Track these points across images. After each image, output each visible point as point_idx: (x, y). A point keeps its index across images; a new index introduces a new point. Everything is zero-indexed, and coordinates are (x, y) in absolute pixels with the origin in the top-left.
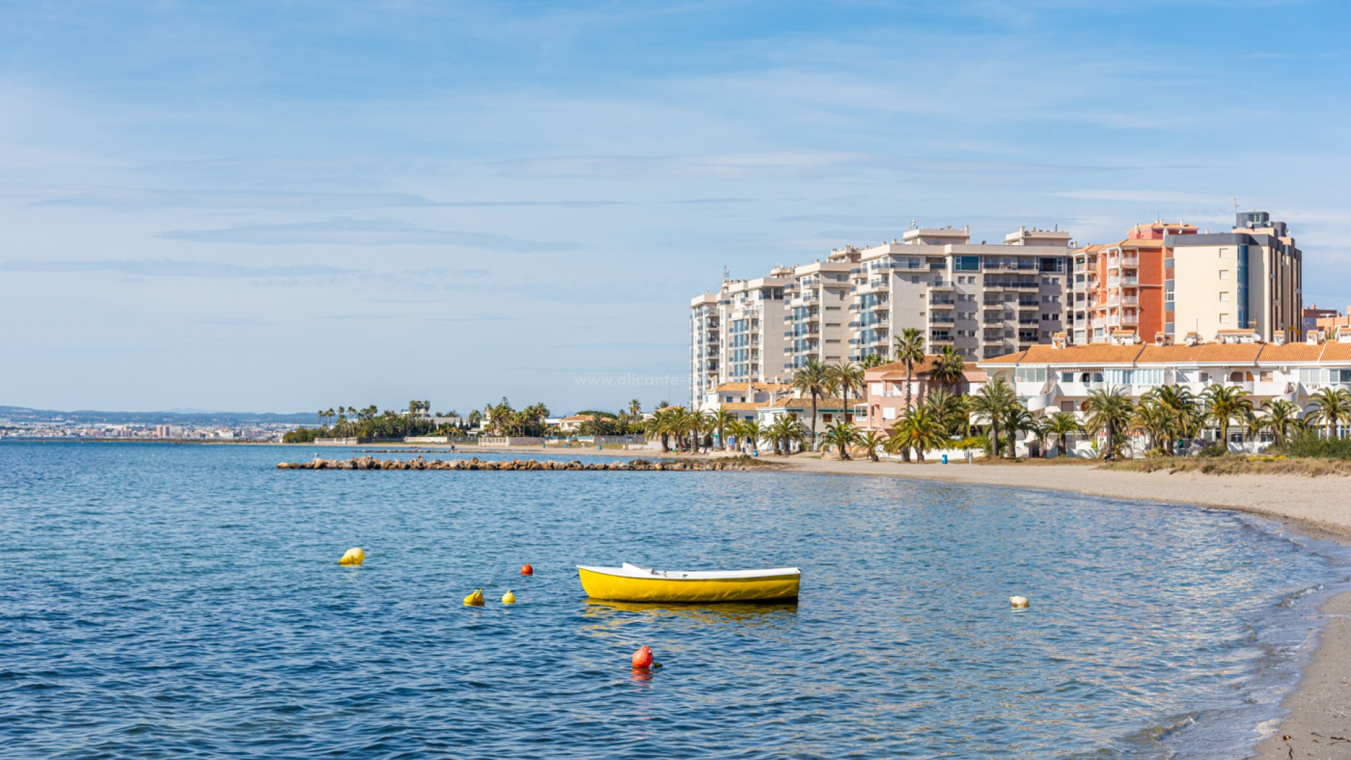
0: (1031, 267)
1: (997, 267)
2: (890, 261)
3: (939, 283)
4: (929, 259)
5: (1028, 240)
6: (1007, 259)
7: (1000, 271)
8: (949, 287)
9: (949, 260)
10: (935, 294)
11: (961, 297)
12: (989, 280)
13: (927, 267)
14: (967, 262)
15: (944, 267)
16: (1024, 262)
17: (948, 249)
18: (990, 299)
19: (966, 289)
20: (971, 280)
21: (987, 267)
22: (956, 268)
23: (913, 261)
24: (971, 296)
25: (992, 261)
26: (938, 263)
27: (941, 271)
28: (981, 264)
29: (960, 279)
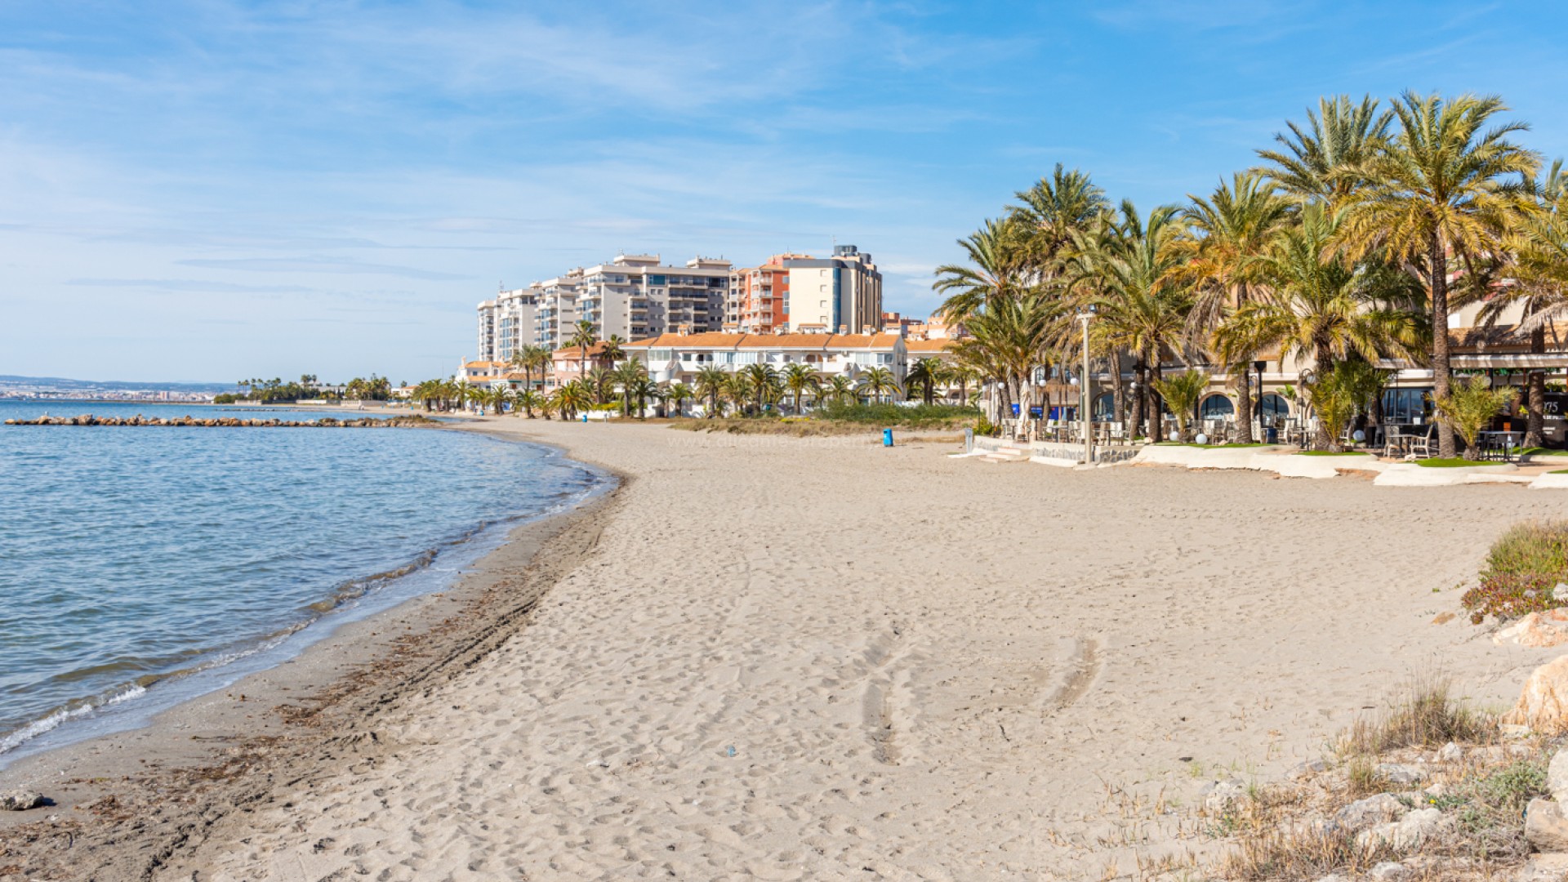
0: (702, 284)
1: (678, 283)
2: (602, 277)
3: (637, 293)
4: (630, 276)
5: (702, 265)
6: (686, 277)
7: (681, 286)
8: (644, 297)
9: (645, 278)
10: (633, 300)
11: (653, 304)
12: (673, 293)
13: (628, 282)
14: (657, 279)
15: (641, 282)
16: (697, 280)
17: (643, 270)
18: (673, 305)
19: (656, 298)
20: (660, 292)
21: (671, 283)
22: (649, 284)
23: (619, 277)
24: (660, 303)
25: (675, 279)
26: (637, 279)
27: (639, 286)
28: (667, 281)
29: (652, 291)
